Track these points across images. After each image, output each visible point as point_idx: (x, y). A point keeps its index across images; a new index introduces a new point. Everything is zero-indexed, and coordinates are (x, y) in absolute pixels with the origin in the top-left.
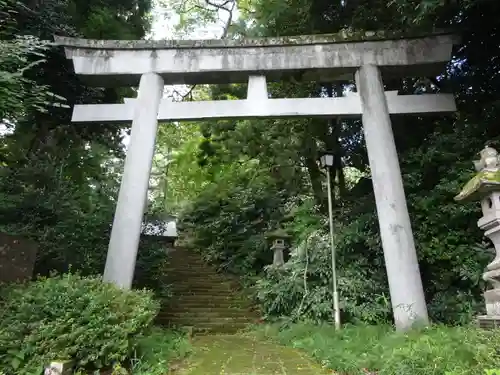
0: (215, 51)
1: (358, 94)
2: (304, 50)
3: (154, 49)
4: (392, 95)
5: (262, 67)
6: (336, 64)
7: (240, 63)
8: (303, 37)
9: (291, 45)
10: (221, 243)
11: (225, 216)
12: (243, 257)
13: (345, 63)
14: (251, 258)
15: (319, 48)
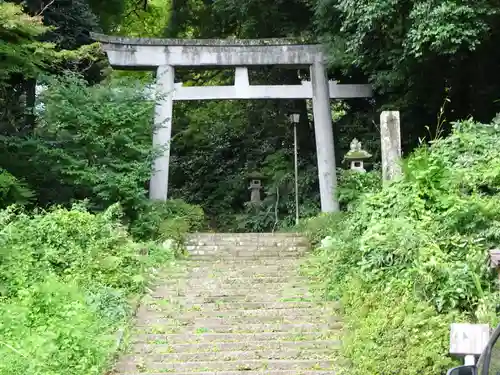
0: (211, 49)
1: (310, 83)
2: (274, 49)
3: (167, 46)
4: (333, 84)
5: (245, 62)
6: (296, 61)
7: (229, 58)
8: (274, 40)
9: (265, 45)
10: (196, 184)
11: (199, 155)
12: (221, 197)
13: (303, 61)
14: (229, 198)
15: (285, 48)
